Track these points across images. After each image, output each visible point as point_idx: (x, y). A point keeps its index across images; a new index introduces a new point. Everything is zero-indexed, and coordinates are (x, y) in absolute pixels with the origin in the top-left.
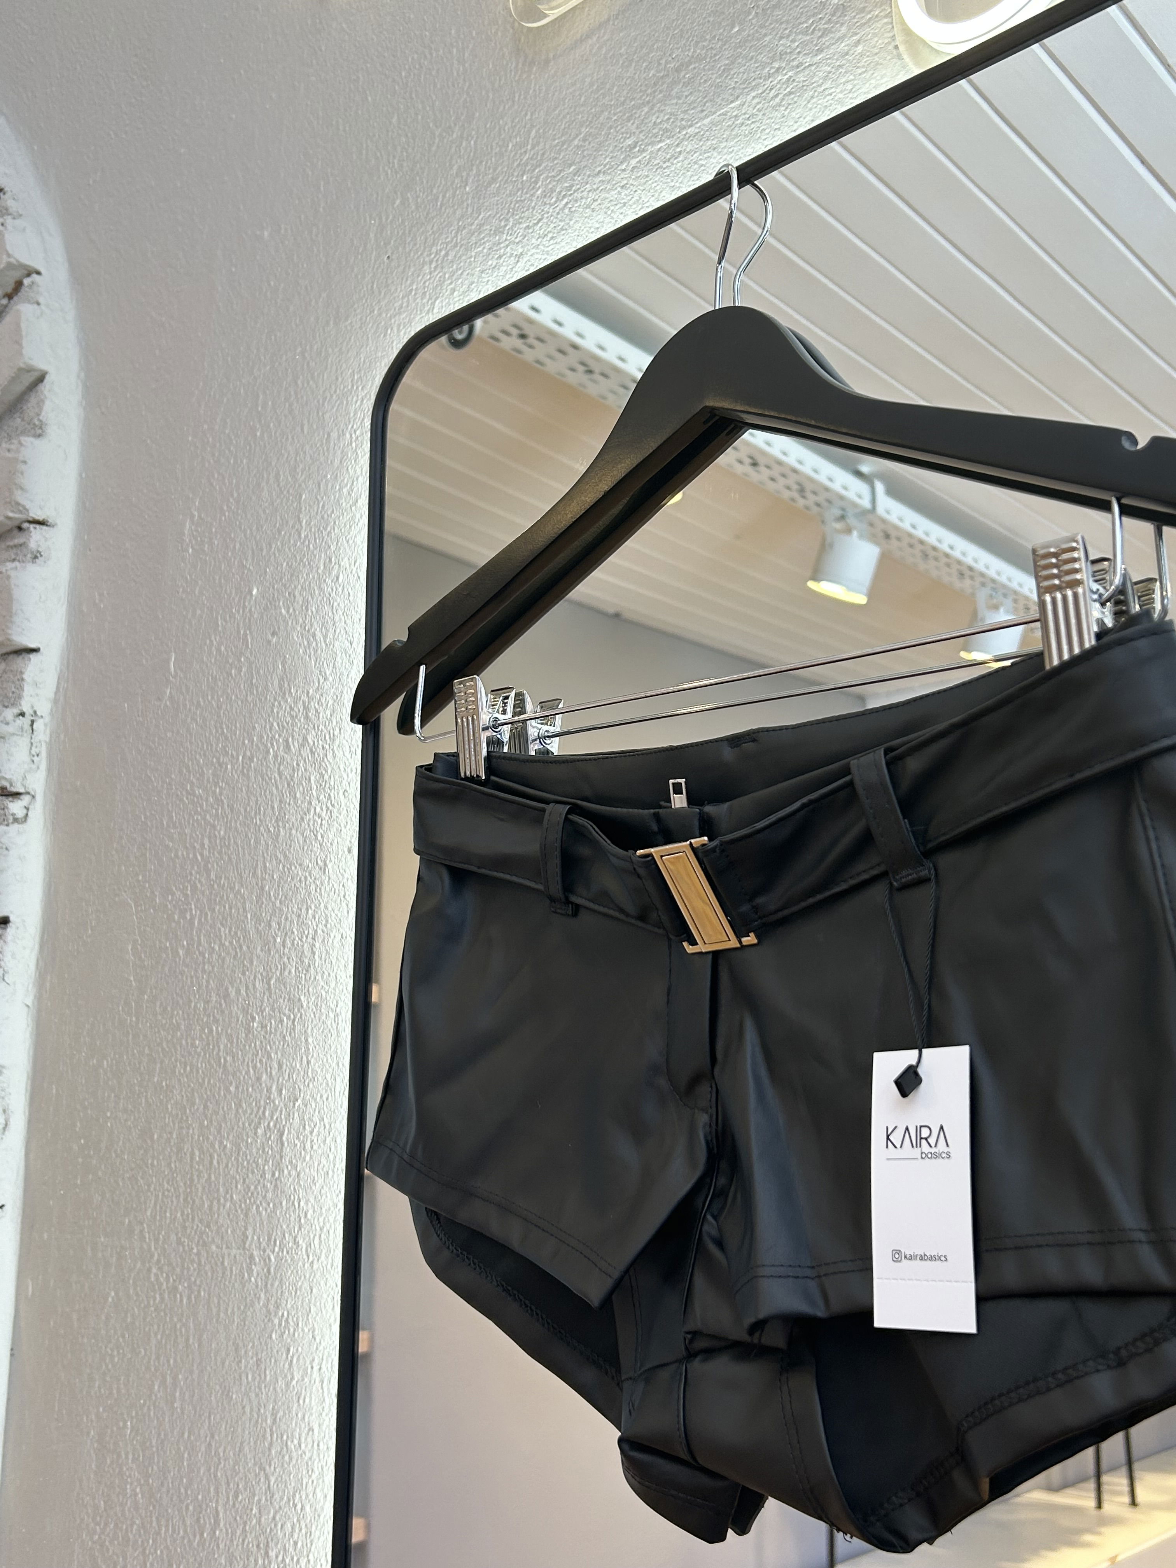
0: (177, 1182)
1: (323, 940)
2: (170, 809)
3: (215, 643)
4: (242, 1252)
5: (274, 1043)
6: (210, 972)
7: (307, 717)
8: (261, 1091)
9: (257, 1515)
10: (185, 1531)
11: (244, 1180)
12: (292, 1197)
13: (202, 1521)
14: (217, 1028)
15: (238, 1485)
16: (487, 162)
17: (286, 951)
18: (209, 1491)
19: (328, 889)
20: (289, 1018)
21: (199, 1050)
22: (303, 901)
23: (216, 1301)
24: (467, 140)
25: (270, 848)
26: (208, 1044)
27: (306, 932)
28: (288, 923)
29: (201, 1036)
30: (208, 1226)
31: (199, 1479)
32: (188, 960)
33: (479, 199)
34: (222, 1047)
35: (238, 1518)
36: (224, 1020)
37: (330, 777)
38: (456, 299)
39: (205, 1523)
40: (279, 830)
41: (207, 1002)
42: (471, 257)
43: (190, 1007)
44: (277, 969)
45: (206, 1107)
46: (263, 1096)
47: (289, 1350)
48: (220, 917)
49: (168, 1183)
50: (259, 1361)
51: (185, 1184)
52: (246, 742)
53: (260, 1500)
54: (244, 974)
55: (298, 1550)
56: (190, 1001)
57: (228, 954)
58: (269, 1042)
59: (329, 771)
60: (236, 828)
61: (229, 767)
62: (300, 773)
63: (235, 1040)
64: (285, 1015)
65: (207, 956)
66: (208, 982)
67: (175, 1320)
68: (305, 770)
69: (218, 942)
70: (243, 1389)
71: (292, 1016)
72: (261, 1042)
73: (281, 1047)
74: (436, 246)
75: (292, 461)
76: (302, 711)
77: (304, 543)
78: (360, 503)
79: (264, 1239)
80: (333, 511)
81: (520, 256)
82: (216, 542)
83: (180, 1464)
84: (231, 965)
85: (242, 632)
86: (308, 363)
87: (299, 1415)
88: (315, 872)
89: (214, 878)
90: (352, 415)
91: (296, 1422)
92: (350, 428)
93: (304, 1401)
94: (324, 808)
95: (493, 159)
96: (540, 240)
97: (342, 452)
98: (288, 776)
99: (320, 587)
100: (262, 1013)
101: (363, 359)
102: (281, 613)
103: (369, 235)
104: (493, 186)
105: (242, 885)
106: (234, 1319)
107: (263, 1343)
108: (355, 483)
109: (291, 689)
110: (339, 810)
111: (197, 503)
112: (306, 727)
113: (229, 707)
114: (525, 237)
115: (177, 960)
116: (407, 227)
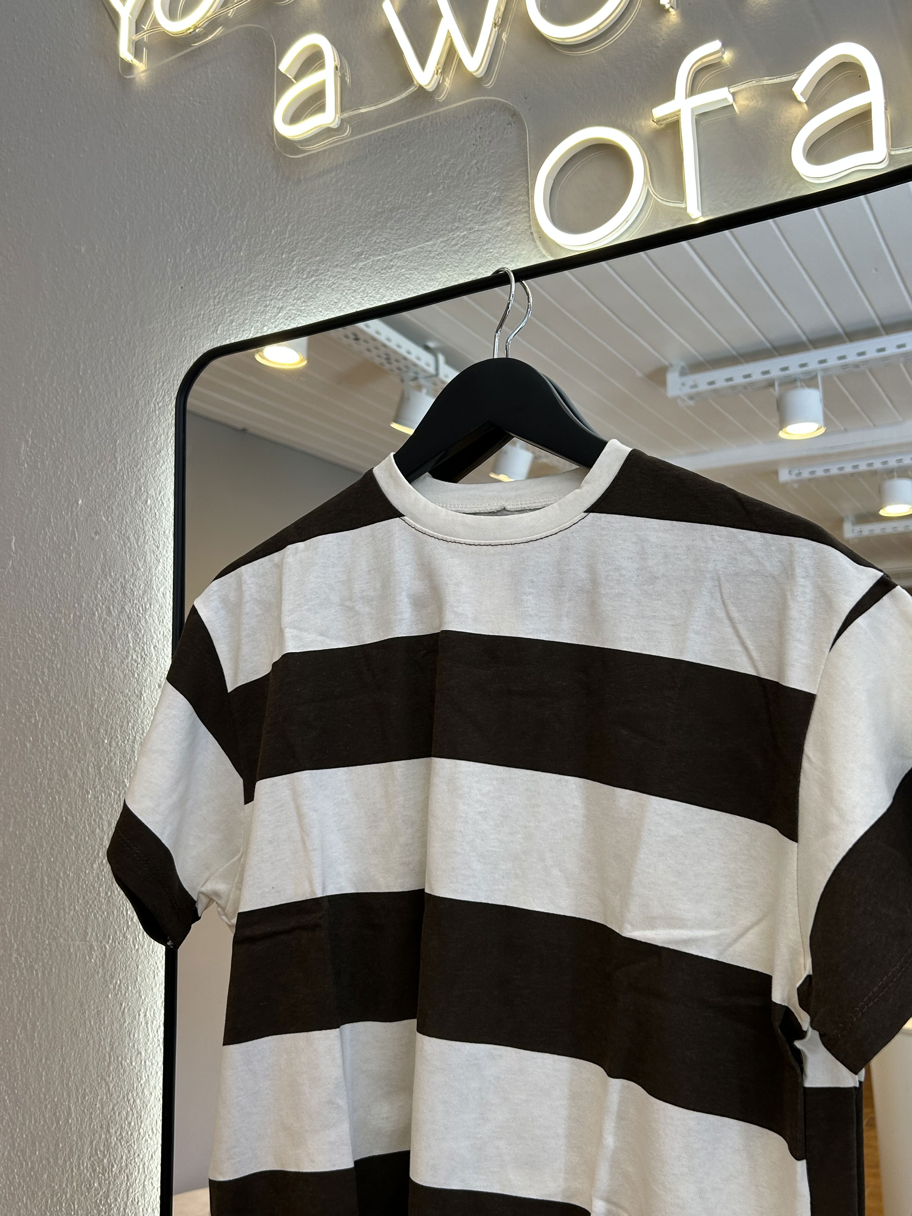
0: (30, 898)
2: (15, 646)
3: (48, 533)
4: (83, 942)
5: (105, 809)
6: (52, 760)
7: (124, 593)
8: (95, 840)
9: (100, 1108)
10: (45, 1121)
11: (84, 898)
12: (121, 908)
13: (58, 1114)
14: (59, 797)
15: (85, 1090)
16: (255, 239)
17: (113, 749)
18: (63, 1095)
19: (143, 710)
20: (115, 793)
21: (45, 811)
22: (124, 717)
23: (64, 974)
24: (241, 219)
25: (98, 680)
26: (53, 808)
27: (128, 738)
28: (113, 731)
29: (46, 802)
30: (57, 926)
32: (34, 751)
33: (250, 263)
34: (63, 810)
35: (86, 1111)
36: (64, 792)
37: (143, 636)
38: (234, 328)
39: (61, 1116)
40: (104, 668)
41: (50, 780)
42: (244, 301)
43: (37, 782)
44: (105, 760)
45: (52, 849)
46: (97, 843)
47: (121, 1004)
48: (59, 723)
49: (24, 898)
50: (98, 1013)
51: (37, 899)
52: (76, 605)
53: (102, 1099)
54: (79, 762)
55: (131, 1128)
56: (38, 779)
57: (66, 748)
58: (101, 808)
59: (143, 632)
60: (70, 663)
61: (63, 621)
62: (120, 631)
63: (74, 806)
64: (112, 791)
65: (49, 748)
66: (51, 766)
67: (33, 987)
68: (124, 629)
69: (58, 739)
70: (87, 1030)
71: (118, 792)
72: (95, 808)
73: (110, 812)
74: (219, 287)
75: (109, 416)
76: (120, 589)
77: (119, 474)
78: (163, 453)
79: (100, 935)
80: (142, 456)
81: (281, 309)
82: (47, 463)
83: (40, 1079)
84: (69, 756)
85: (70, 529)
86: (120, 349)
87: (130, 1045)
88: (133, 699)
89: (53, 696)
90: (155, 391)
91: (128, 1049)
92: (154, 400)
93: (134, 1036)
94: (139, 656)
95: (260, 238)
96: (295, 301)
97: (148, 415)
98: (110, 632)
99: (132, 506)
100: (95, 789)
101: (163, 354)
102: (102, 520)
103: (166, 269)
104: (260, 256)
105: (76, 703)
106: (79, 986)
107: (102, 1000)
108: (159, 439)
109: (111, 573)
110: (150, 658)
111: (30, 433)
112: (124, 600)
113: (61, 580)
114: (285, 296)
115: (25, 750)
116: (196, 270)
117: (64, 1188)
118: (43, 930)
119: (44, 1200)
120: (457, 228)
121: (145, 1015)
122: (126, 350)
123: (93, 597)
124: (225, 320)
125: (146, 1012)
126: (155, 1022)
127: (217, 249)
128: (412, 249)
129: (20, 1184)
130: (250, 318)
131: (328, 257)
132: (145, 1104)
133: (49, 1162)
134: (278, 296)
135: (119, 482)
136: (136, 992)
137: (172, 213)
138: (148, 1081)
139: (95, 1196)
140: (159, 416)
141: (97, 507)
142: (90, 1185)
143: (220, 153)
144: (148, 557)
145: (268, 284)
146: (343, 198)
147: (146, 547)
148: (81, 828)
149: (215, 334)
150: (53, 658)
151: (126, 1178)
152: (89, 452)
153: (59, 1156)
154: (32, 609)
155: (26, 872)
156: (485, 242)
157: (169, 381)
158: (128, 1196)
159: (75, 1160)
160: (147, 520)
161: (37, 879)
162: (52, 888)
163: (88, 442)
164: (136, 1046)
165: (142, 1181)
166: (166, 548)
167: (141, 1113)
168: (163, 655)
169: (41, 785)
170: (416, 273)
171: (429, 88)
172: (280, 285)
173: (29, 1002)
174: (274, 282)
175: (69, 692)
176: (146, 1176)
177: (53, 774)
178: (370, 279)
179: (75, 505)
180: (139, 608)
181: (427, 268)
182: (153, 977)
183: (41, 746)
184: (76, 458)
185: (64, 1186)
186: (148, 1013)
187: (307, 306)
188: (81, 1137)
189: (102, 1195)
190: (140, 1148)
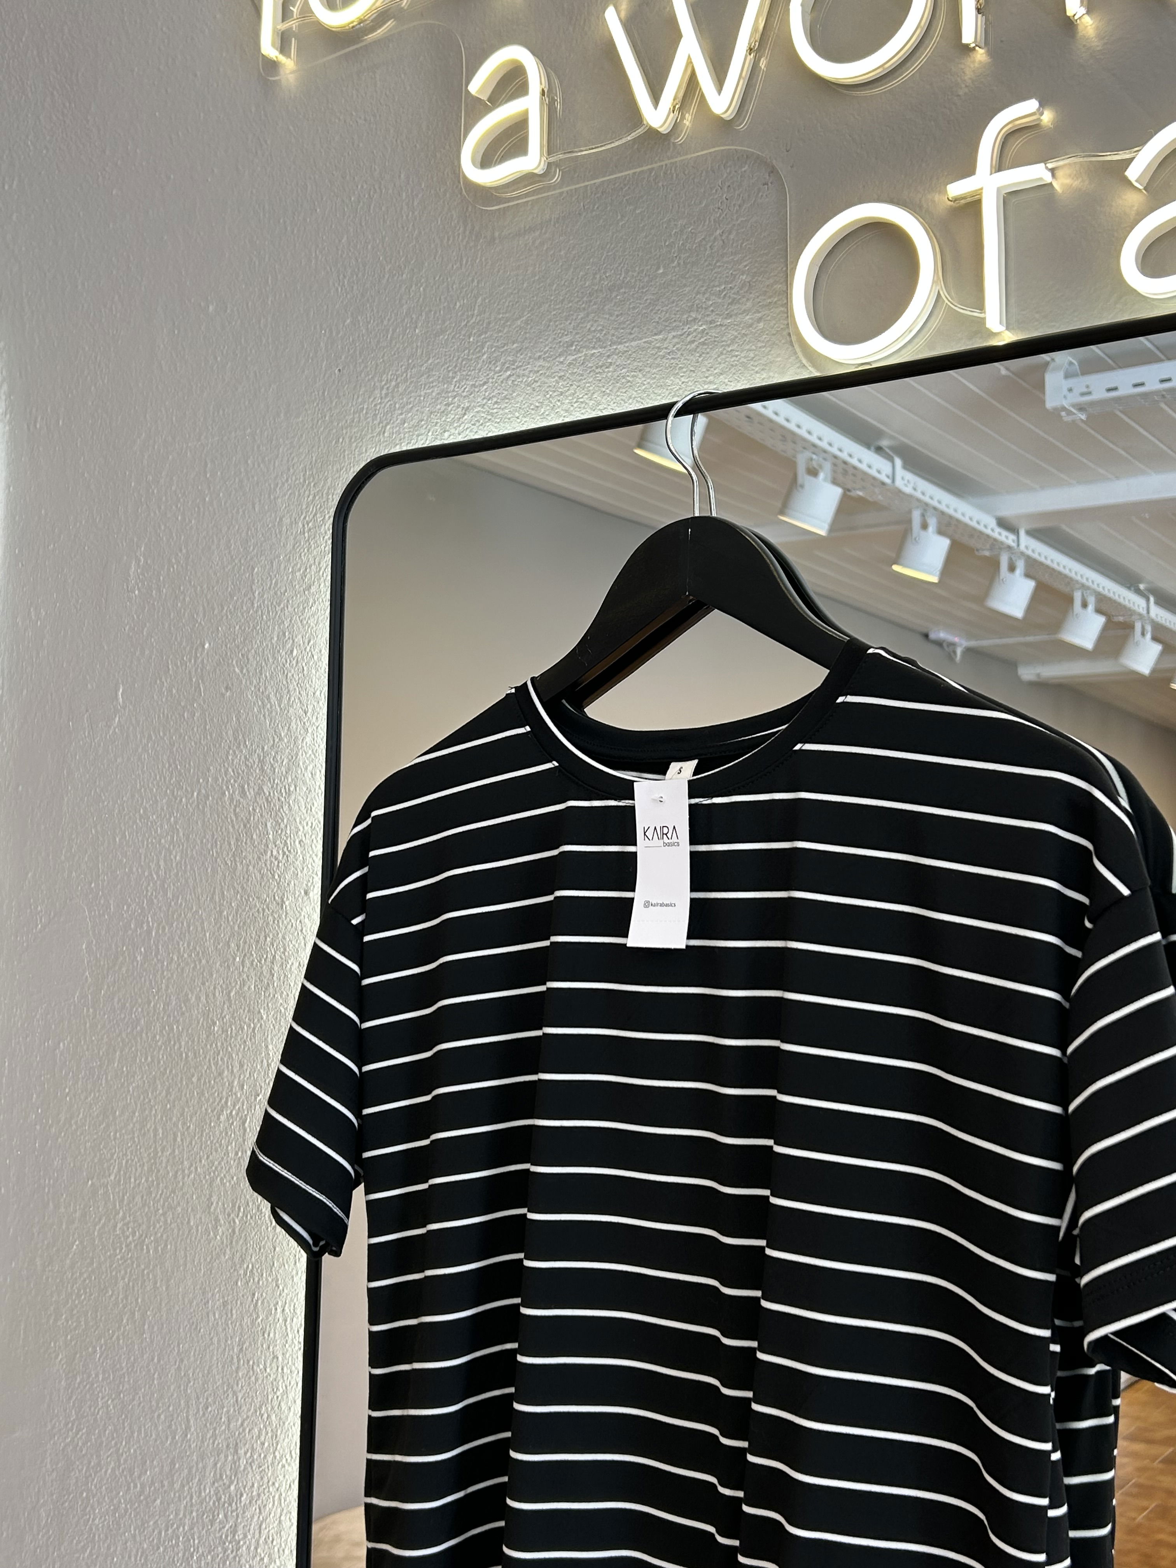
1: (282, 963)
2: (124, 828)
3: (165, 684)
4: (208, 1215)
5: (235, 1046)
6: (169, 979)
7: (262, 769)
8: (223, 1085)
9: (226, 1422)
10: (158, 1435)
11: (208, 1157)
13: (173, 1427)
14: (178, 1028)
15: (207, 1399)
16: (435, 313)
17: (246, 969)
18: (180, 1405)
19: (285, 922)
20: (249, 1026)
22: (261, 930)
23: (182, 1253)
24: (416, 285)
25: (228, 879)
26: (169, 1040)
27: (265, 956)
28: (247, 947)
30: (173, 1192)
31: (170, 1394)
32: (146, 965)
33: (428, 345)
34: (183, 1043)
35: (208, 1425)
36: (184, 1021)
37: (286, 826)
38: (406, 430)
39: (177, 1430)
40: (236, 864)
41: (167, 1004)
42: (420, 396)
43: (150, 1006)
44: (237, 983)
45: (168, 1093)
47: (254, 1295)
49: (131, 1153)
50: (225, 1304)
51: (149, 1155)
52: (201, 781)
53: (228, 1412)
55: (264, 1449)
56: (152, 1001)
57: (187, 964)
58: (230, 1044)
59: (285, 821)
60: (192, 855)
61: (184, 800)
62: (256, 818)
63: (196, 1039)
65: (165, 963)
66: (167, 986)
68: (261, 815)
69: (177, 953)
70: (211, 1324)
71: (252, 1025)
72: (222, 1044)
73: (241, 1050)
74: (387, 375)
75: (243, 535)
76: (257, 763)
77: (257, 612)
78: (313, 589)
79: (228, 1206)
80: (286, 591)
81: (467, 410)
82: (164, 590)
83: (151, 1382)
84: (191, 975)
85: (194, 680)
86: (259, 447)
87: (264, 1346)
88: (273, 906)
89: (171, 897)
90: (304, 507)
91: (262, 1352)
92: (302, 517)
93: (269, 1335)
94: (280, 852)
95: (442, 312)
96: (485, 401)
97: (295, 539)
98: (244, 818)
99: (273, 655)
100: (223, 1019)
101: (314, 458)
102: (234, 671)
103: (320, 343)
104: (441, 337)
105: (200, 908)
106: (200, 1269)
107: (229, 1289)
108: (308, 570)
109: (245, 741)
110: (295, 856)
111: (143, 549)
112: (261, 778)
113: (181, 746)
114: (471, 393)
115: (135, 964)
116: (358, 348)
117: (181, 1519)
118: (156, 1196)
119: (156, 1532)
120: (695, 319)
121: (283, 1310)
122: (267, 449)
123: (223, 770)
124: (395, 419)
125: (285, 1306)
126: (295, 1319)
127: (385, 322)
128: (636, 343)
129: (126, 1511)
130: (427, 419)
131: (527, 345)
132: (282, 1421)
133: (163, 1486)
134: (463, 392)
135: (257, 622)
136: (272, 1280)
137: (328, 268)
138: (286, 1392)
139: (220, 1530)
140: (308, 540)
141: (229, 654)
142: (213, 1516)
143: (390, 191)
144: (293, 724)
145: (451, 374)
146: (549, 267)
147: (290, 711)
148: (205, 1068)
149: (381, 436)
150: (172, 847)
151: (258, 1510)
152: (218, 582)
153: (175, 1478)
154: (144, 782)
155: (135, 1120)
156: (729, 342)
157: (322, 495)
158: (260, 1532)
159: (194, 1485)
160: (293, 675)
161: (148, 1130)
162: (167, 1142)
163: (218, 568)
164: (271, 1348)
165: (278, 1516)
166: (316, 714)
167: (277, 1431)
168: (311, 853)
169: (155, 1011)
170: (641, 376)
171: (664, 130)
172: (465, 378)
173: (138, 1284)
174: (458, 373)
175: (191, 894)
176: (283, 1509)
177: (170, 997)
178: (581, 380)
179: (200, 650)
180: (281, 791)
181: (654, 370)
182: (293, 1263)
183: (155, 960)
184: (201, 587)
185: (181, 1516)
186: (286, 1308)
187: (500, 408)
188: (202, 1457)
189: (227, 1530)
190: (275, 1475)
